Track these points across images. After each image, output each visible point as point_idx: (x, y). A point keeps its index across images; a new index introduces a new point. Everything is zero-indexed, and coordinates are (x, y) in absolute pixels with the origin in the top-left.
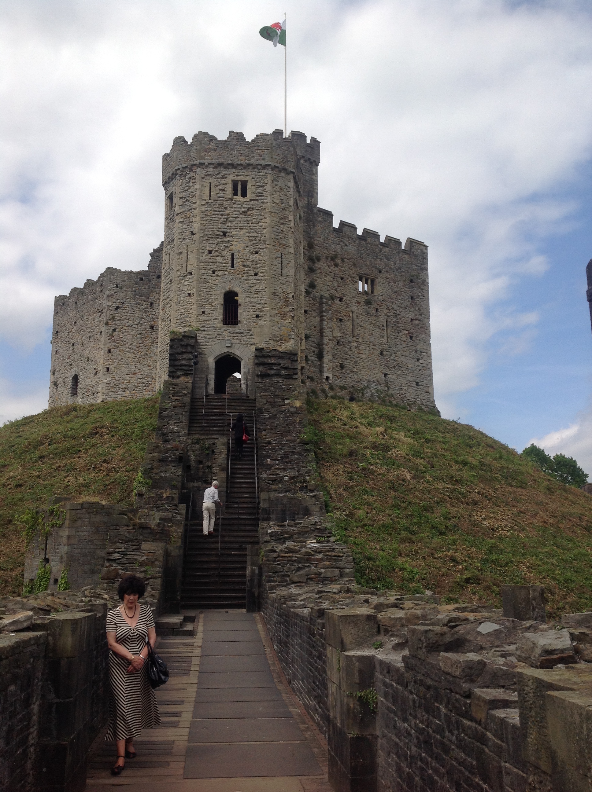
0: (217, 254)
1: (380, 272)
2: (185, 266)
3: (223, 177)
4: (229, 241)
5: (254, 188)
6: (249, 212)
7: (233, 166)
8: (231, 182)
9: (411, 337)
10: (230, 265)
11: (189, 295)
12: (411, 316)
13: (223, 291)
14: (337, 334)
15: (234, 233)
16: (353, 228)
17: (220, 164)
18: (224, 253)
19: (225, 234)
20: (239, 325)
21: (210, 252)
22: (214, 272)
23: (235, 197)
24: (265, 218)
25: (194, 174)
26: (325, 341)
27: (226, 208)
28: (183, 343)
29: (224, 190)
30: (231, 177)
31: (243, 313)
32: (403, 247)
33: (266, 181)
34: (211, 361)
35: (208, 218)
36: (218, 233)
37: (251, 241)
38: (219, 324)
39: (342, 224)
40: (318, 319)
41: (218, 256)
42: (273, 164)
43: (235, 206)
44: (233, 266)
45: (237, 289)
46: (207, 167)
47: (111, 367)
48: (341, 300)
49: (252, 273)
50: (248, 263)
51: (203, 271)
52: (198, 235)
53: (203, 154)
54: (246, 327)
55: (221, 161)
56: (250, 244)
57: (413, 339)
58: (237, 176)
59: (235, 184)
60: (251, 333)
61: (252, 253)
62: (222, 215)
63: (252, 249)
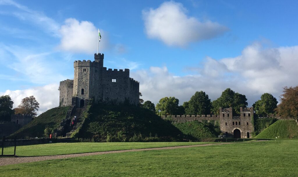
1: (117, 77)
4: (83, 80)
5: (87, 70)
7: (83, 66)
10: (83, 84)
11: (76, 89)
13: (82, 89)
14: (107, 91)
15: (83, 78)
16: (111, 69)
17: (81, 66)
22: (80, 85)
23: (84, 72)
24: (88, 75)
25: (77, 68)
26: (104, 93)
27: (82, 74)
29: (82, 71)
30: (83, 68)
31: (85, 92)
32: (123, 71)
33: (89, 69)
34: (80, 101)
35: (79, 76)
38: (81, 95)
39: (109, 69)
41: (81, 83)
46: (79, 67)
47: (68, 98)
48: (108, 85)
51: (78, 85)
52: (78, 79)
53: (79, 64)
54: (85, 95)
59: (84, 69)
63: (86, 81)
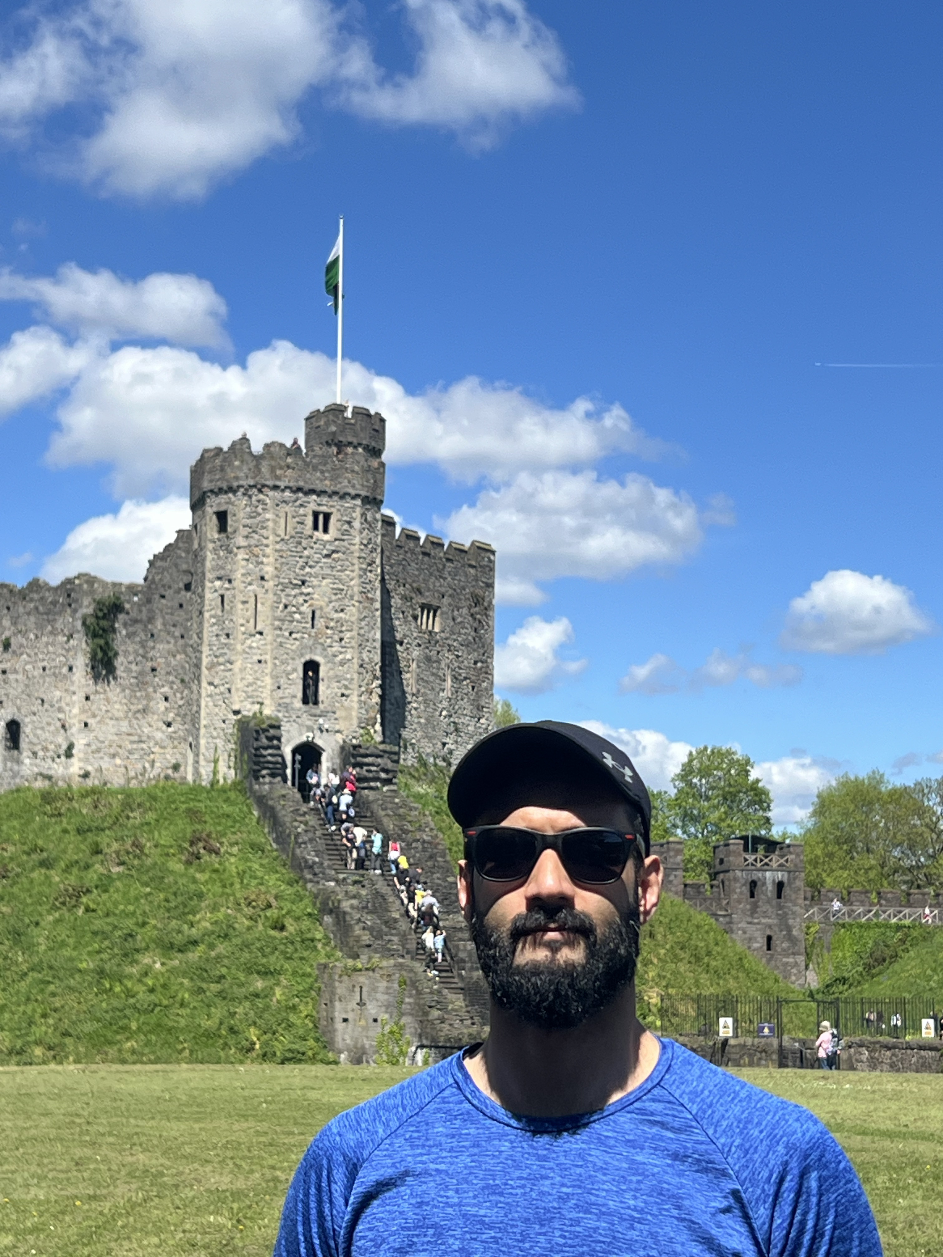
0: (294, 609)
1: (443, 596)
2: (252, 621)
3: (301, 506)
4: (308, 594)
5: (339, 523)
6: (335, 556)
7: (315, 492)
8: (311, 513)
9: (473, 688)
10: (309, 625)
11: (260, 662)
12: (474, 656)
13: (303, 660)
15: (315, 582)
16: (416, 537)
17: (299, 489)
18: (303, 609)
19: (303, 583)
21: (286, 606)
22: (291, 634)
23: (316, 533)
24: (353, 564)
25: (263, 497)
27: (305, 549)
29: (302, 523)
30: (313, 507)
33: (354, 515)
34: (289, 753)
35: (283, 560)
36: (295, 582)
37: (336, 594)
41: (295, 612)
42: (363, 493)
43: (315, 546)
44: (313, 627)
45: (318, 658)
46: (282, 490)
47: (90, 721)
48: (402, 644)
49: (336, 638)
50: (332, 624)
51: (278, 632)
52: (271, 583)
53: (278, 472)
54: (329, 709)
55: (301, 484)
56: (334, 598)
58: (319, 505)
59: (316, 515)
60: (335, 716)
61: (336, 611)
62: (300, 557)
63: (336, 604)
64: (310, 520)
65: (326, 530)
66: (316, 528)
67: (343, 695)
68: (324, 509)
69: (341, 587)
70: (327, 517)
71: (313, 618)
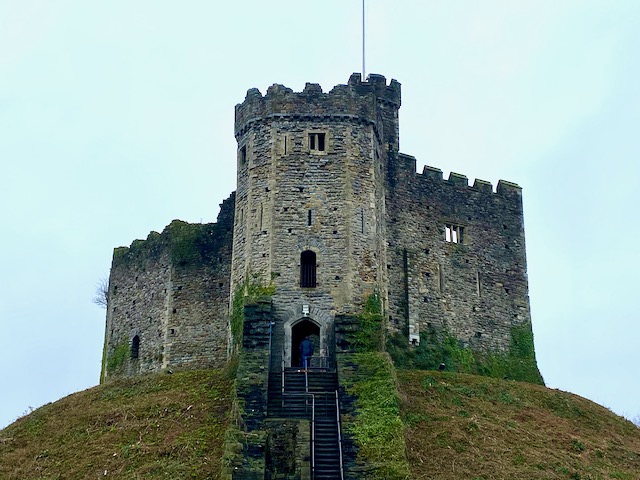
0: (293, 211)
1: (470, 219)
2: (259, 225)
3: (299, 131)
5: (332, 141)
6: (327, 167)
7: (310, 119)
8: (307, 135)
9: (507, 291)
11: (264, 256)
12: (506, 265)
13: (300, 251)
14: (424, 290)
16: (438, 173)
17: (296, 118)
18: (301, 210)
19: (301, 189)
20: (317, 288)
21: (286, 209)
22: (290, 230)
23: (312, 151)
25: (268, 128)
26: (411, 299)
28: (257, 310)
31: (321, 274)
32: (495, 190)
34: (288, 328)
35: (283, 174)
36: (294, 189)
37: (330, 196)
38: (296, 287)
39: (427, 169)
40: (402, 274)
41: (294, 213)
42: (352, 116)
43: (312, 160)
44: (310, 224)
45: (313, 249)
46: (282, 120)
47: (177, 329)
48: (427, 252)
49: (331, 230)
50: (326, 221)
52: (273, 192)
53: (278, 107)
54: (324, 290)
55: (297, 113)
56: (328, 199)
57: (510, 292)
58: (314, 128)
59: (312, 136)
60: (330, 296)
61: (330, 210)
62: (298, 170)
64: (306, 141)
65: (321, 148)
66: (313, 147)
67: (337, 278)
68: (318, 131)
69: (333, 190)
70: (322, 137)
71: (310, 217)
